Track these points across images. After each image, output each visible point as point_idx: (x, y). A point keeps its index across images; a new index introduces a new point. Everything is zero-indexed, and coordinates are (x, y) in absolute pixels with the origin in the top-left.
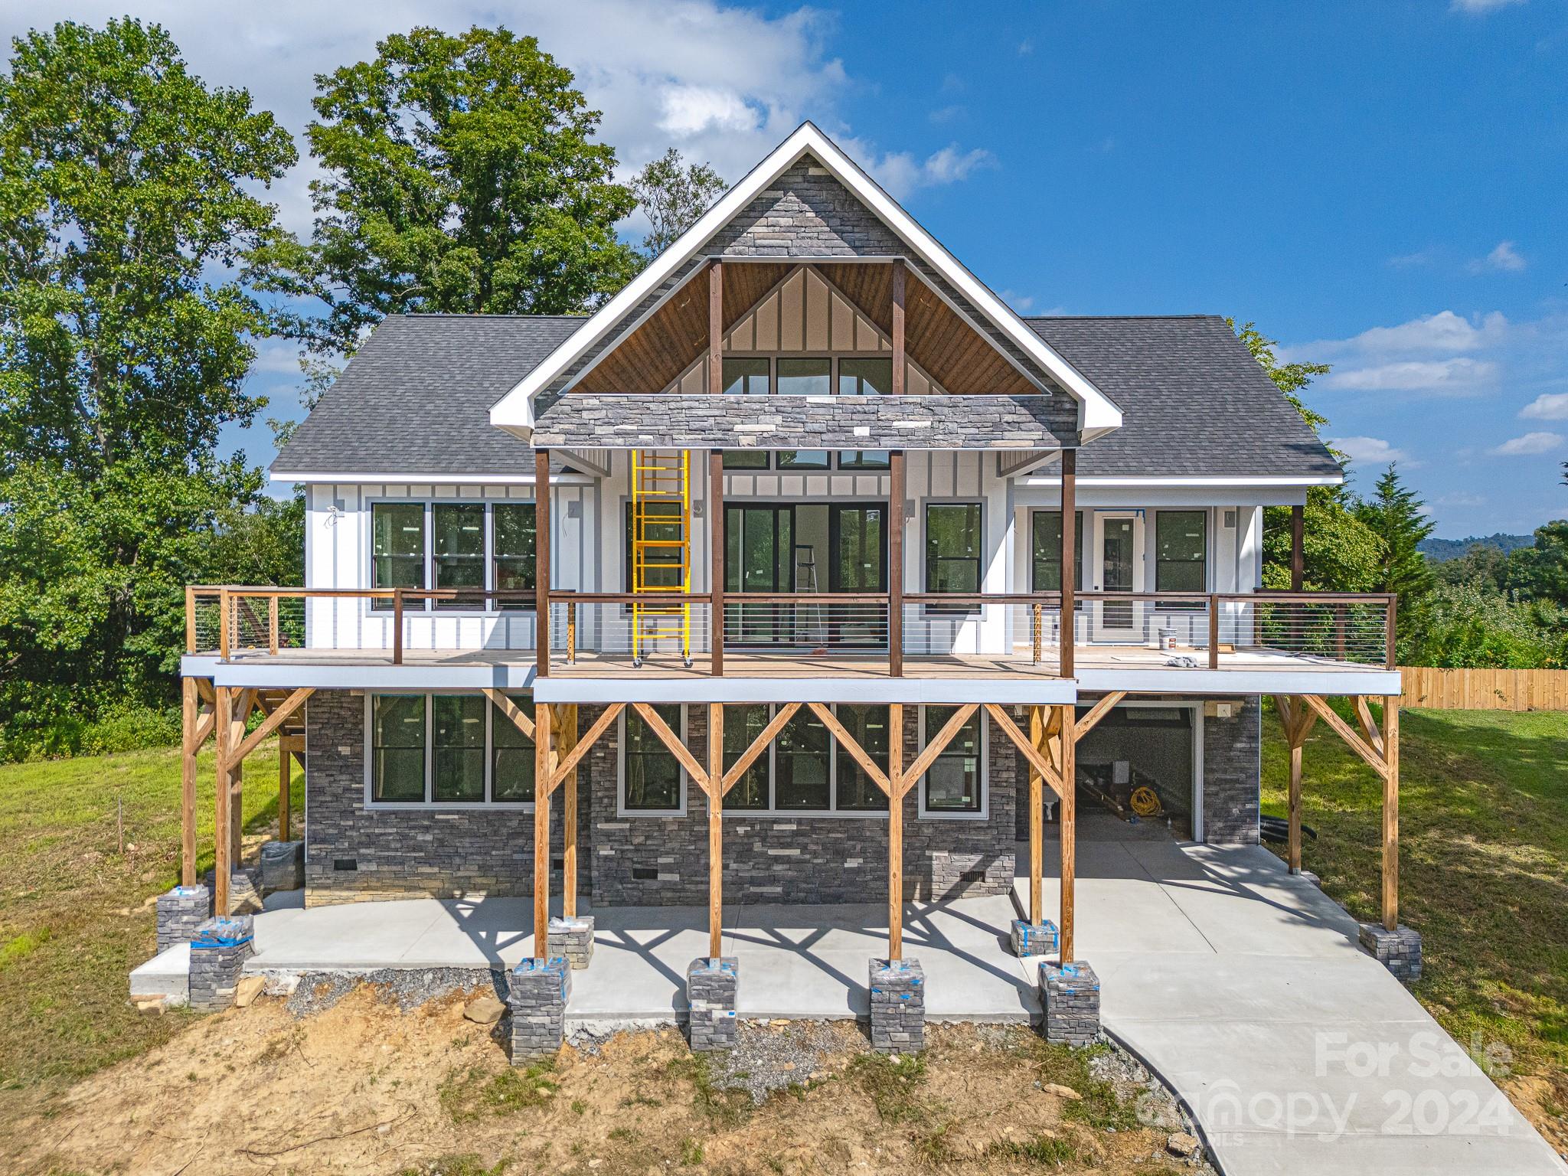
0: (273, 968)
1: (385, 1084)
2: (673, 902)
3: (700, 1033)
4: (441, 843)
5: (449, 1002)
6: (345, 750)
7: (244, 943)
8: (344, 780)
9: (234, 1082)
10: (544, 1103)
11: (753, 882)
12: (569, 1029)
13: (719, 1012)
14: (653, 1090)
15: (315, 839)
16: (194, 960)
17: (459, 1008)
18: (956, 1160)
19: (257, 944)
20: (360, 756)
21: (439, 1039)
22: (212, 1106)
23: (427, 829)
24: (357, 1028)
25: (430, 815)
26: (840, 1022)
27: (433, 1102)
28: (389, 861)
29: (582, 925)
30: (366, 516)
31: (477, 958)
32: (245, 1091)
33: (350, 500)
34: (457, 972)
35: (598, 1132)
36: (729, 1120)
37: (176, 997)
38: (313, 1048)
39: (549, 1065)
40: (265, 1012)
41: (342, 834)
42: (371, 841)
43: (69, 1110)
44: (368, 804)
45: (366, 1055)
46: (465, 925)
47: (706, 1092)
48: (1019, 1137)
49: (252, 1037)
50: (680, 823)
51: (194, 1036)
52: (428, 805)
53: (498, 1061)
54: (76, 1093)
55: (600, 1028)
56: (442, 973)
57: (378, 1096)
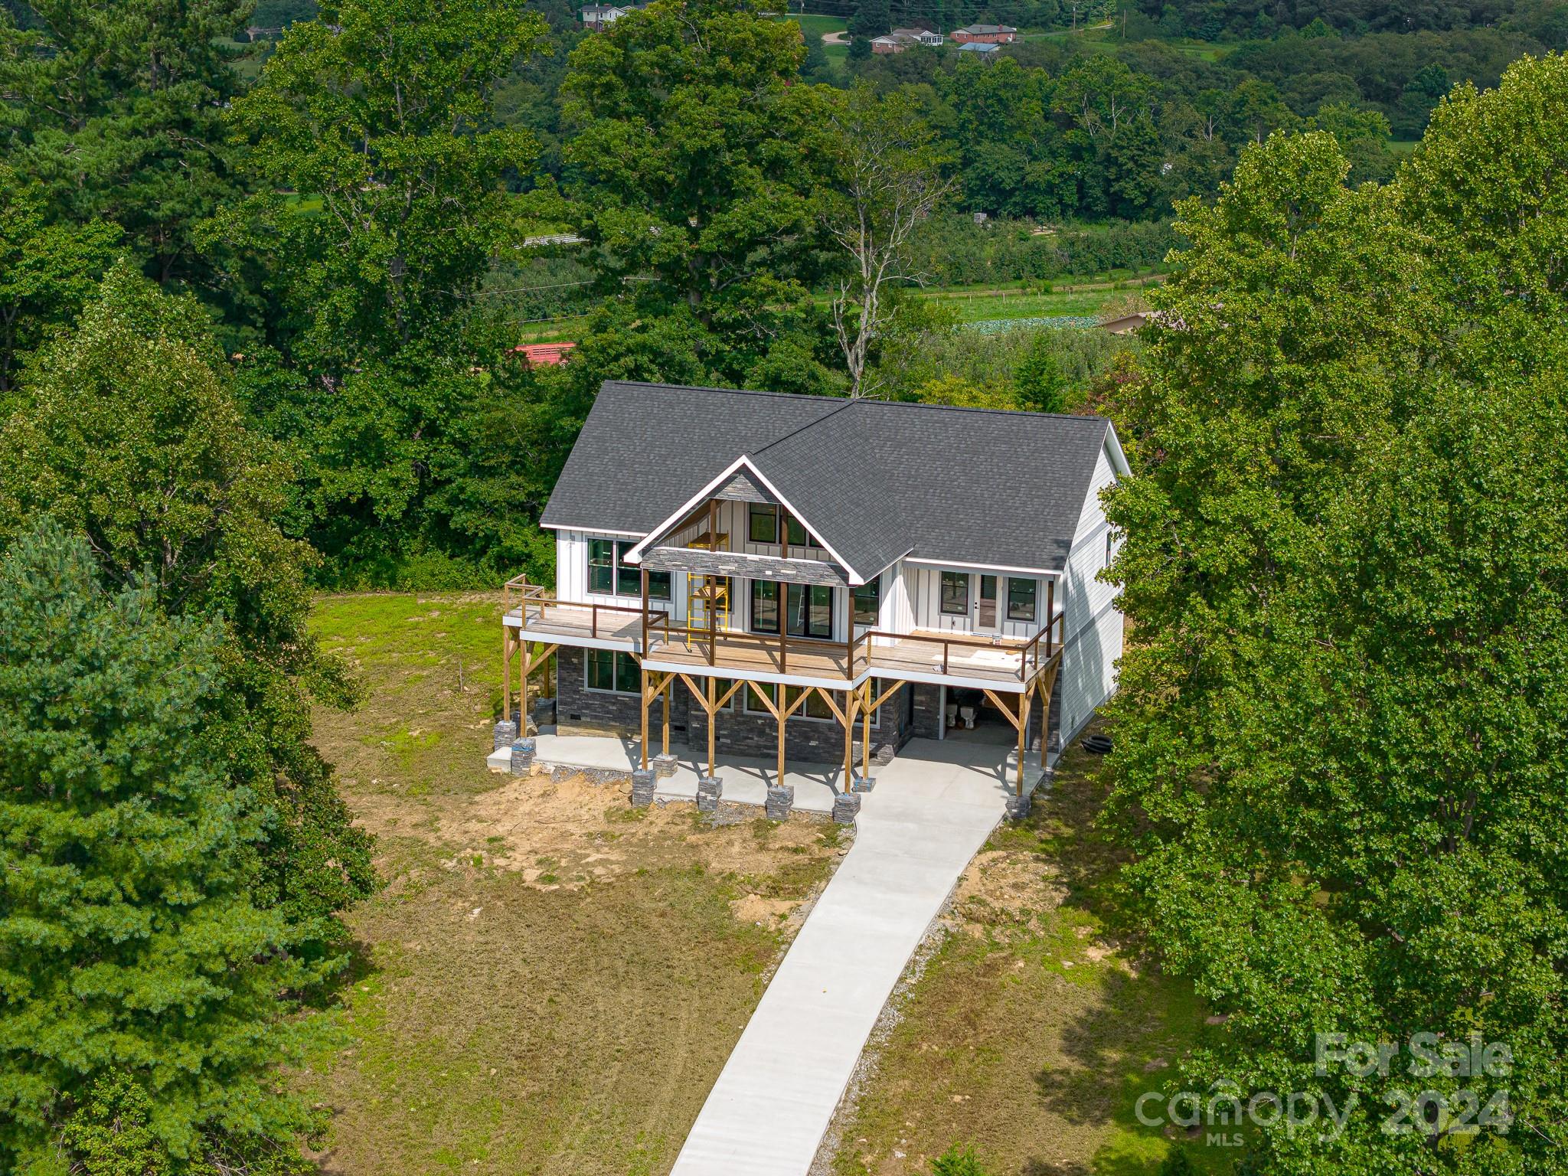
0: (544, 762)
1: (586, 809)
2: (728, 753)
3: (703, 804)
4: (620, 711)
5: (614, 784)
6: (575, 660)
7: (532, 751)
8: (575, 675)
9: (532, 802)
10: (640, 821)
11: (766, 747)
12: (655, 798)
13: (709, 797)
14: (678, 820)
15: (561, 703)
16: (513, 754)
17: (617, 787)
18: (768, 850)
19: (538, 750)
20: (582, 664)
21: (608, 797)
22: (525, 807)
23: (614, 704)
24: (577, 790)
25: (616, 697)
26: (758, 807)
27: (602, 816)
28: (596, 717)
29: (670, 758)
30: (585, 544)
31: (628, 767)
32: (536, 805)
33: (578, 537)
34: (619, 773)
35: (655, 830)
36: (701, 831)
37: (506, 769)
38: (561, 793)
39: (646, 810)
40: (542, 779)
41: (574, 702)
42: (588, 707)
43: (477, 803)
44: (586, 689)
45: (580, 799)
46: (629, 753)
47: (697, 823)
48: (791, 845)
49: (537, 788)
50: (731, 715)
51: (516, 784)
52: (614, 692)
53: (628, 806)
54: (477, 798)
55: (666, 799)
56: (613, 772)
57: (583, 812)
